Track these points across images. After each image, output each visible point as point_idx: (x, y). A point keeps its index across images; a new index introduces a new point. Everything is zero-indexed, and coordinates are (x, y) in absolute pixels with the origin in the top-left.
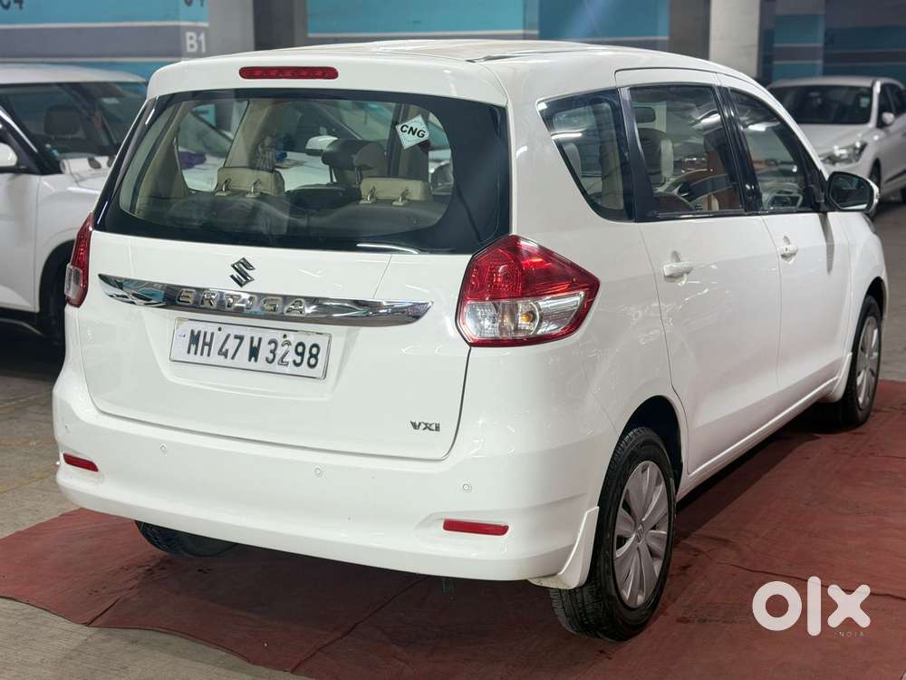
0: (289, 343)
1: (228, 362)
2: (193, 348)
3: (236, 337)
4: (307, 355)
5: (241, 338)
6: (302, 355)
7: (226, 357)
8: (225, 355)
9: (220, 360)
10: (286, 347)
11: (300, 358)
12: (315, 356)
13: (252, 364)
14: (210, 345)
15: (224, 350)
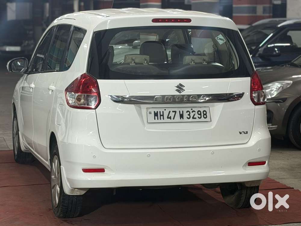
1: (172, 120)
2: (156, 117)
3: (173, 112)
4: (202, 114)
5: (175, 112)
6: (200, 114)
7: (171, 119)
8: (170, 118)
9: (169, 120)
10: (194, 112)
11: (200, 116)
12: (206, 114)
14: (163, 115)
15: (169, 117)
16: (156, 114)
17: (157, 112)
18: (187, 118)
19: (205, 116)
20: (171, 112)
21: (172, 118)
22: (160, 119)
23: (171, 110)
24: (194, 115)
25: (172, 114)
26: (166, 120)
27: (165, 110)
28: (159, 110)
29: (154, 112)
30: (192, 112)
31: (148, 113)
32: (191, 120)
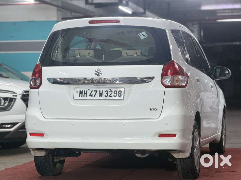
0: (112, 91)
1: (93, 98)
2: (81, 95)
3: (95, 91)
4: (118, 94)
5: (96, 91)
8: (92, 96)
10: (111, 92)
11: (116, 94)
12: (121, 94)
13: (101, 98)
14: (86, 94)
15: (91, 95)
16: (81, 93)
17: (82, 91)
18: (105, 96)
19: (120, 95)
20: (93, 91)
21: (93, 96)
22: (84, 96)
23: (94, 90)
24: (111, 94)
25: (93, 93)
26: (88, 97)
27: (89, 90)
28: (83, 90)
29: (80, 91)
30: (110, 92)
31: (75, 92)
32: (108, 97)
